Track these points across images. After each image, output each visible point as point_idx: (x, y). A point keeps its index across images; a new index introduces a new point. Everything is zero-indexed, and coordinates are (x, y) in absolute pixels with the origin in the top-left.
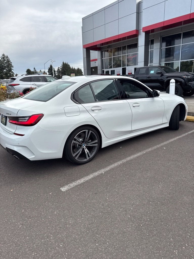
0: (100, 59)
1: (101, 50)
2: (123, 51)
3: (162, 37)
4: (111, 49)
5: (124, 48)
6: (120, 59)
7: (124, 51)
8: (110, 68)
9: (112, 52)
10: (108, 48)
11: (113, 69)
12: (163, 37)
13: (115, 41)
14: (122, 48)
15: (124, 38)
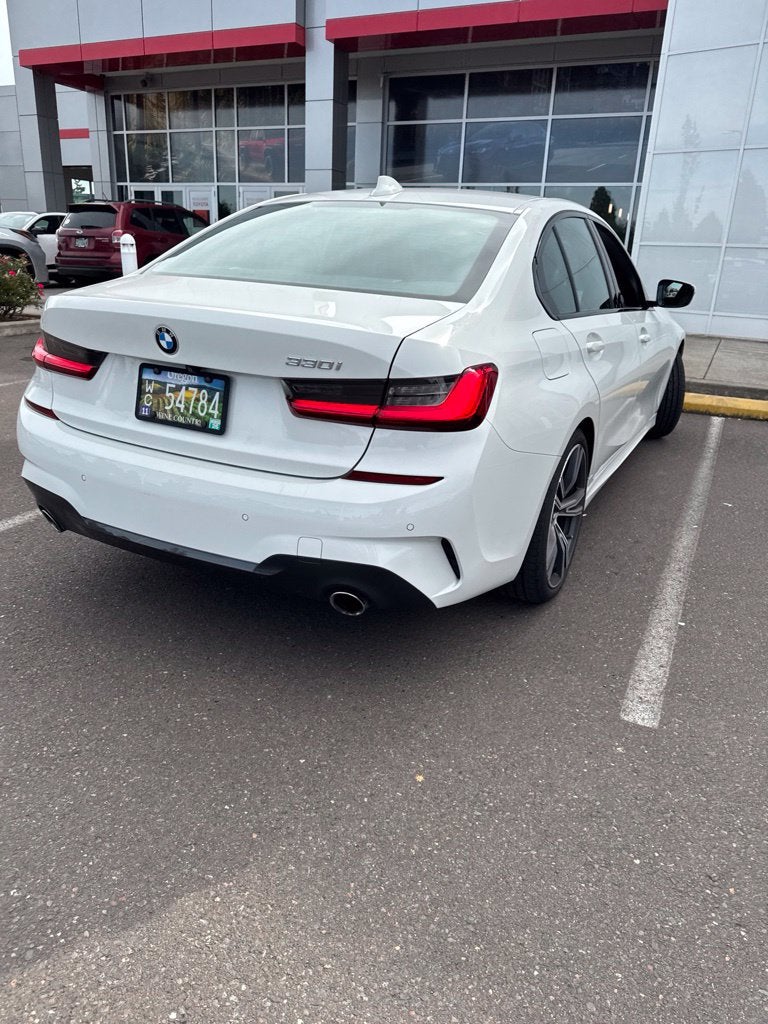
0: (105, 134)
1: (107, 92)
2: (219, 111)
3: (391, 79)
4: (160, 95)
5: (224, 98)
6: (205, 144)
7: (222, 112)
8: (155, 181)
9: (164, 108)
10: (144, 84)
11: (169, 187)
12: (394, 76)
13: (174, 59)
14: (216, 97)
15: (223, 55)
